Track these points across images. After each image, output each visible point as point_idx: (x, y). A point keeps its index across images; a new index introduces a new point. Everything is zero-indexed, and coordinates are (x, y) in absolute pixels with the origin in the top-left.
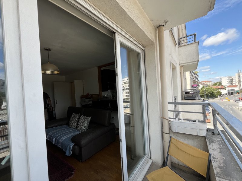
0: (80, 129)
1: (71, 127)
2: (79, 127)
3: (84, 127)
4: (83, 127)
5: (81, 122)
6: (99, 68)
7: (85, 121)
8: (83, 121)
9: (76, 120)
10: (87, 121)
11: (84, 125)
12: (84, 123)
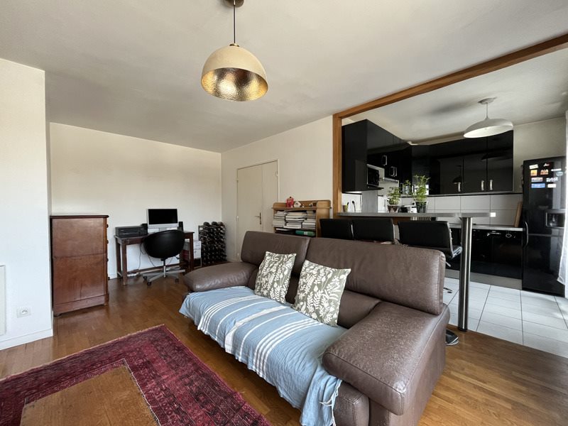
0: (311, 309)
1: (268, 296)
2: (305, 300)
3: (330, 305)
4: (326, 305)
5: (313, 285)
6: (338, 117)
7: (330, 280)
8: (321, 281)
9: (283, 274)
10: (337, 284)
11: (329, 294)
12: (326, 289)
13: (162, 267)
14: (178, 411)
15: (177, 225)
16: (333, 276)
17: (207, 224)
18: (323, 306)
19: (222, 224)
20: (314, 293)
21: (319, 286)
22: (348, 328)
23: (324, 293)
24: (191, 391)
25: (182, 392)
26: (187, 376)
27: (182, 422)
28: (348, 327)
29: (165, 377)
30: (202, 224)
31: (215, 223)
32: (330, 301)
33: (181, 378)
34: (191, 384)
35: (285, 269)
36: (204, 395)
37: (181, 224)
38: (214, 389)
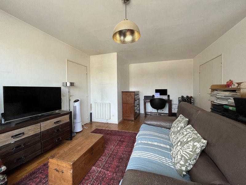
7: (187, 142)
8: (183, 141)
9: (177, 129)
10: (191, 147)
11: (183, 151)
12: (183, 147)
13: (157, 113)
14: (113, 158)
15: (167, 96)
16: (191, 140)
17: (182, 97)
18: (177, 157)
19: (191, 97)
20: (177, 146)
21: (181, 142)
22: (192, 181)
23: (181, 149)
24: (121, 156)
25: (119, 155)
26: (126, 151)
27: (111, 161)
28: (192, 179)
29: (122, 148)
30: (181, 97)
31: (187, 97)
32: (182, 156)
33: (124, 151)
34: (123, 154)
35: (179, 127)
36: (122, 160)
37: (169, 96)
38: (126, 161)
